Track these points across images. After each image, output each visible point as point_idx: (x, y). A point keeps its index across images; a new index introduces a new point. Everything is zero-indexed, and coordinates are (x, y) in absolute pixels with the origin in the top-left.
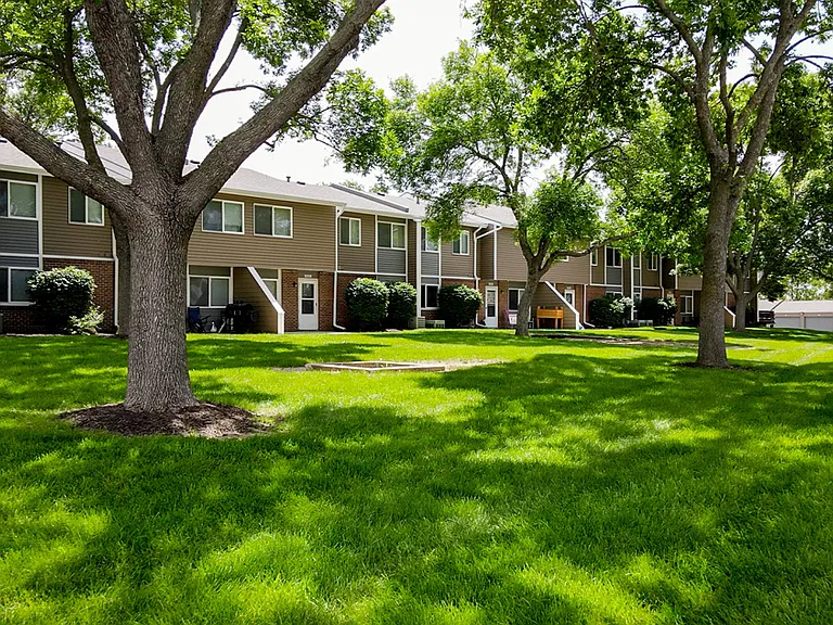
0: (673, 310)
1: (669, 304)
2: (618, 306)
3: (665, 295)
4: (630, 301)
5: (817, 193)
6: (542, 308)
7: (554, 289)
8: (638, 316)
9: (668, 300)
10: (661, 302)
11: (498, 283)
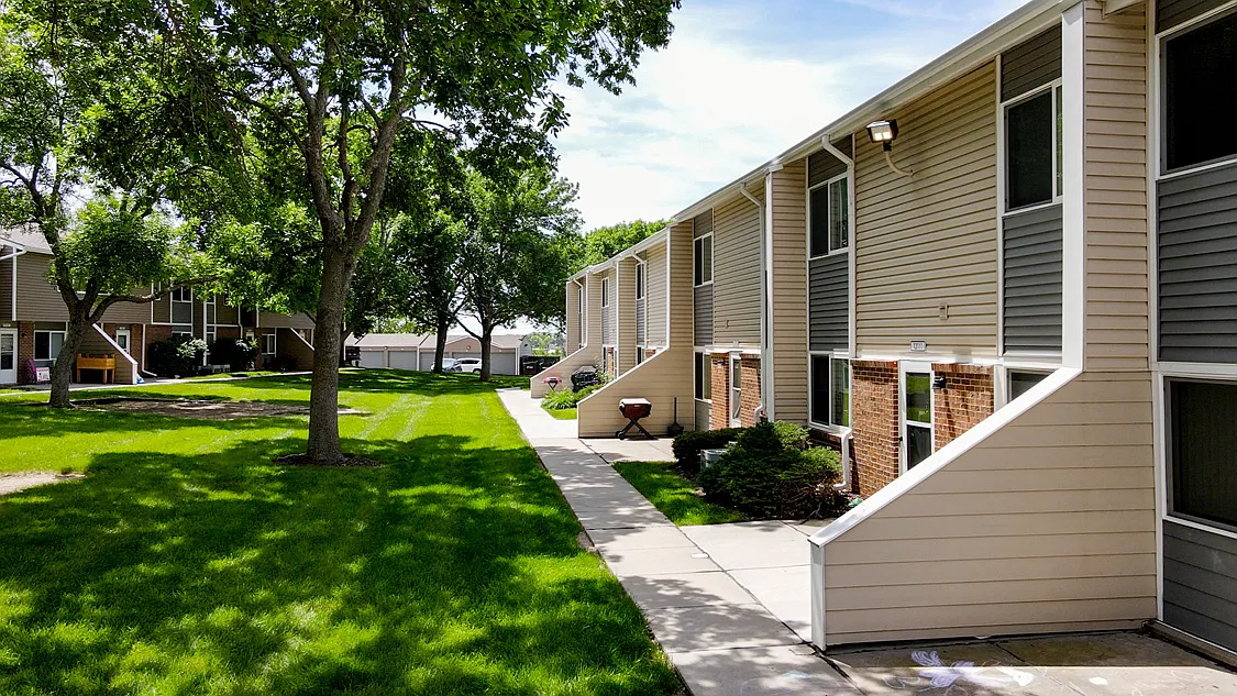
0: (254, 352)
1: (249, 345)
2: (187, 350)
3: (245, 335)
4: (202, 343)
5: (408, 236)
6: (84, 356)
7: (101, 331)
8: (211, 360)
9: (248, 341)
10: (240, 343)
11: (18, 324)
